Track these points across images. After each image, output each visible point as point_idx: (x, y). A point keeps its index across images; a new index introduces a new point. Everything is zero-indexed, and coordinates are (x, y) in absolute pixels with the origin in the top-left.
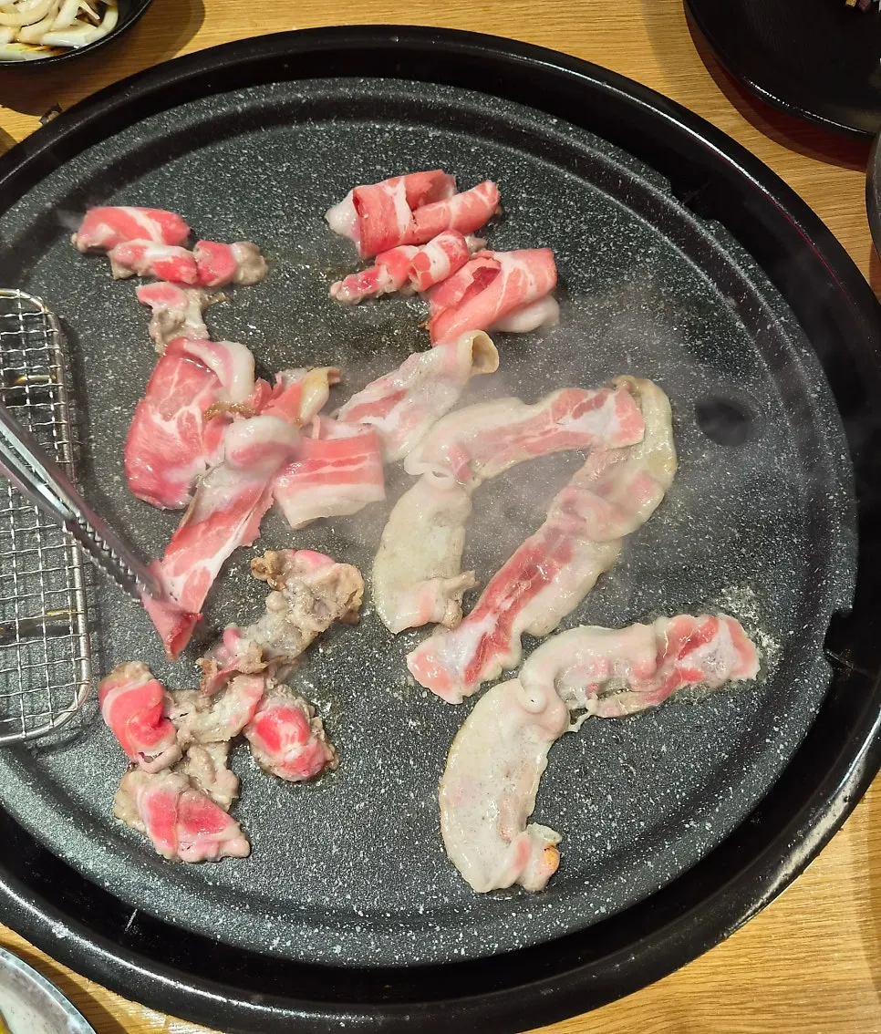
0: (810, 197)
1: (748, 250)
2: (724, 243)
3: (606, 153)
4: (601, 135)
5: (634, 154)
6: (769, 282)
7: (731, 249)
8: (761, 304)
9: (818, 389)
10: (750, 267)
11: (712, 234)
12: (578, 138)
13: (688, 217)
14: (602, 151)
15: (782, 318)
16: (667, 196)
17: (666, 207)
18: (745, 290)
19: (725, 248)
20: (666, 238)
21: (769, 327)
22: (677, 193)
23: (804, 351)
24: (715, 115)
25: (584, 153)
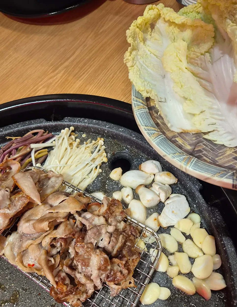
0: (82, 92)
1: (81, 117)
2: (73, 121)
3: (18, 127)
4: (12, 124)
5: (26, 120)
6: (94, 121)
7: (77, 121)
8: (98, 128)
9: (134, 136)
10: (86, 121)
11: (68, 122)
12: (6, 130)
13: (57, 123)
14: (16, 127)
15: (107, 126)
16: (46, 123)
17: (49, 126)
18: (91, 128)
19: (75, 122)
20: (58, 133)
21: (106, 131)
22: (48, 120)
23: (120, 130)
24: (37, 93)
25: (12, 132)
